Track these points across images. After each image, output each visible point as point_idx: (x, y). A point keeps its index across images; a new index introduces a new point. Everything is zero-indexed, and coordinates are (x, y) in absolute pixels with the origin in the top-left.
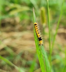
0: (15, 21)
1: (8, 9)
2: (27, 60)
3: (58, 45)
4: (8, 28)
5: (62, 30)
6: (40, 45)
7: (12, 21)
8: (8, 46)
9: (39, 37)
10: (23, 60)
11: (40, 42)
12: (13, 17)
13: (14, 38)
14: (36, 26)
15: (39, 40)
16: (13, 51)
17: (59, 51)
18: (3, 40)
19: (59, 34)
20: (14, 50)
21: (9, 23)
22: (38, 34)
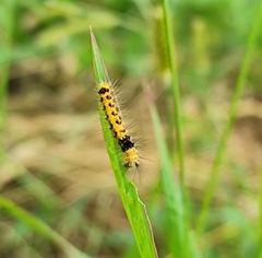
0: (59, 71)
1: (30, 22)
2: (107, 227)
3: (233, 165)
4: (33, 97)
5: (247, 108)
6: (127, 166)
7: (46, 68)
8: (34, 171)
9: (122, 136)
10: (91, 226)
11: (127, 155)
12: (52, 54)
13: (54, 138)
14: (104, 96)
15: (124, 150)
16: (52, 192)
17: (237, 189)
18: (11, 147)
19: (239, 123)
20: (58, 185)
21: (37, 79)
22: (115, 125)
